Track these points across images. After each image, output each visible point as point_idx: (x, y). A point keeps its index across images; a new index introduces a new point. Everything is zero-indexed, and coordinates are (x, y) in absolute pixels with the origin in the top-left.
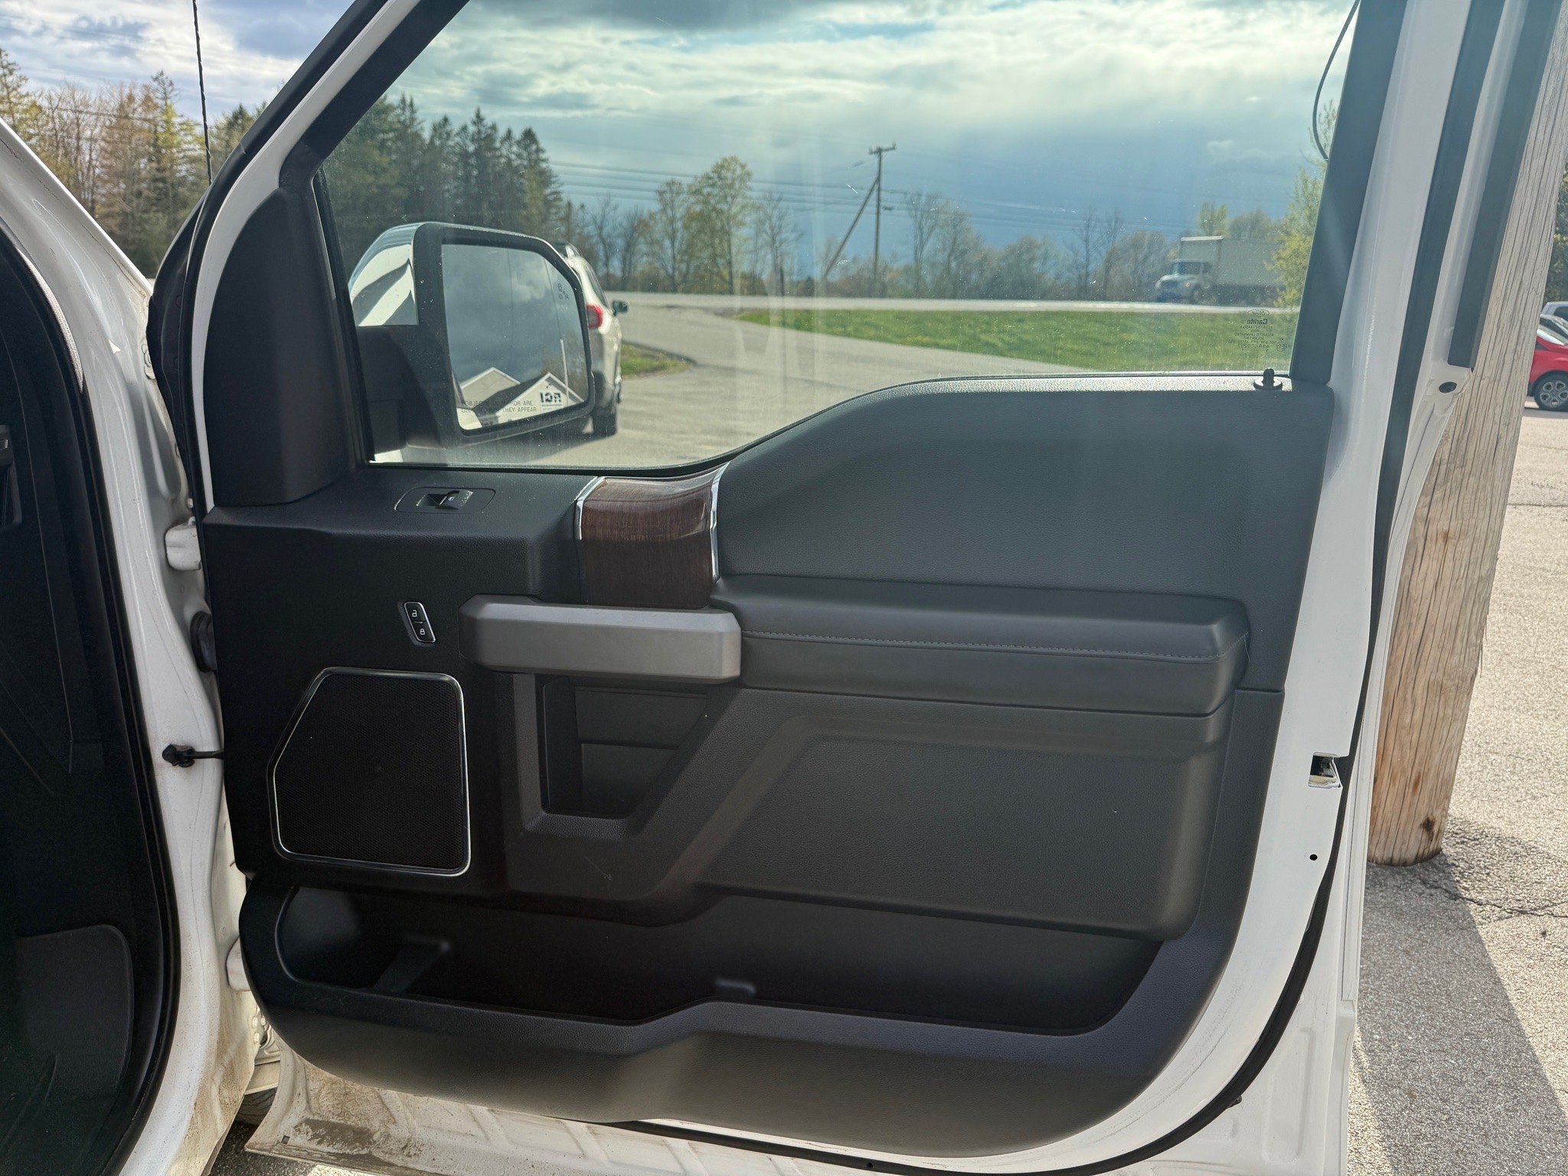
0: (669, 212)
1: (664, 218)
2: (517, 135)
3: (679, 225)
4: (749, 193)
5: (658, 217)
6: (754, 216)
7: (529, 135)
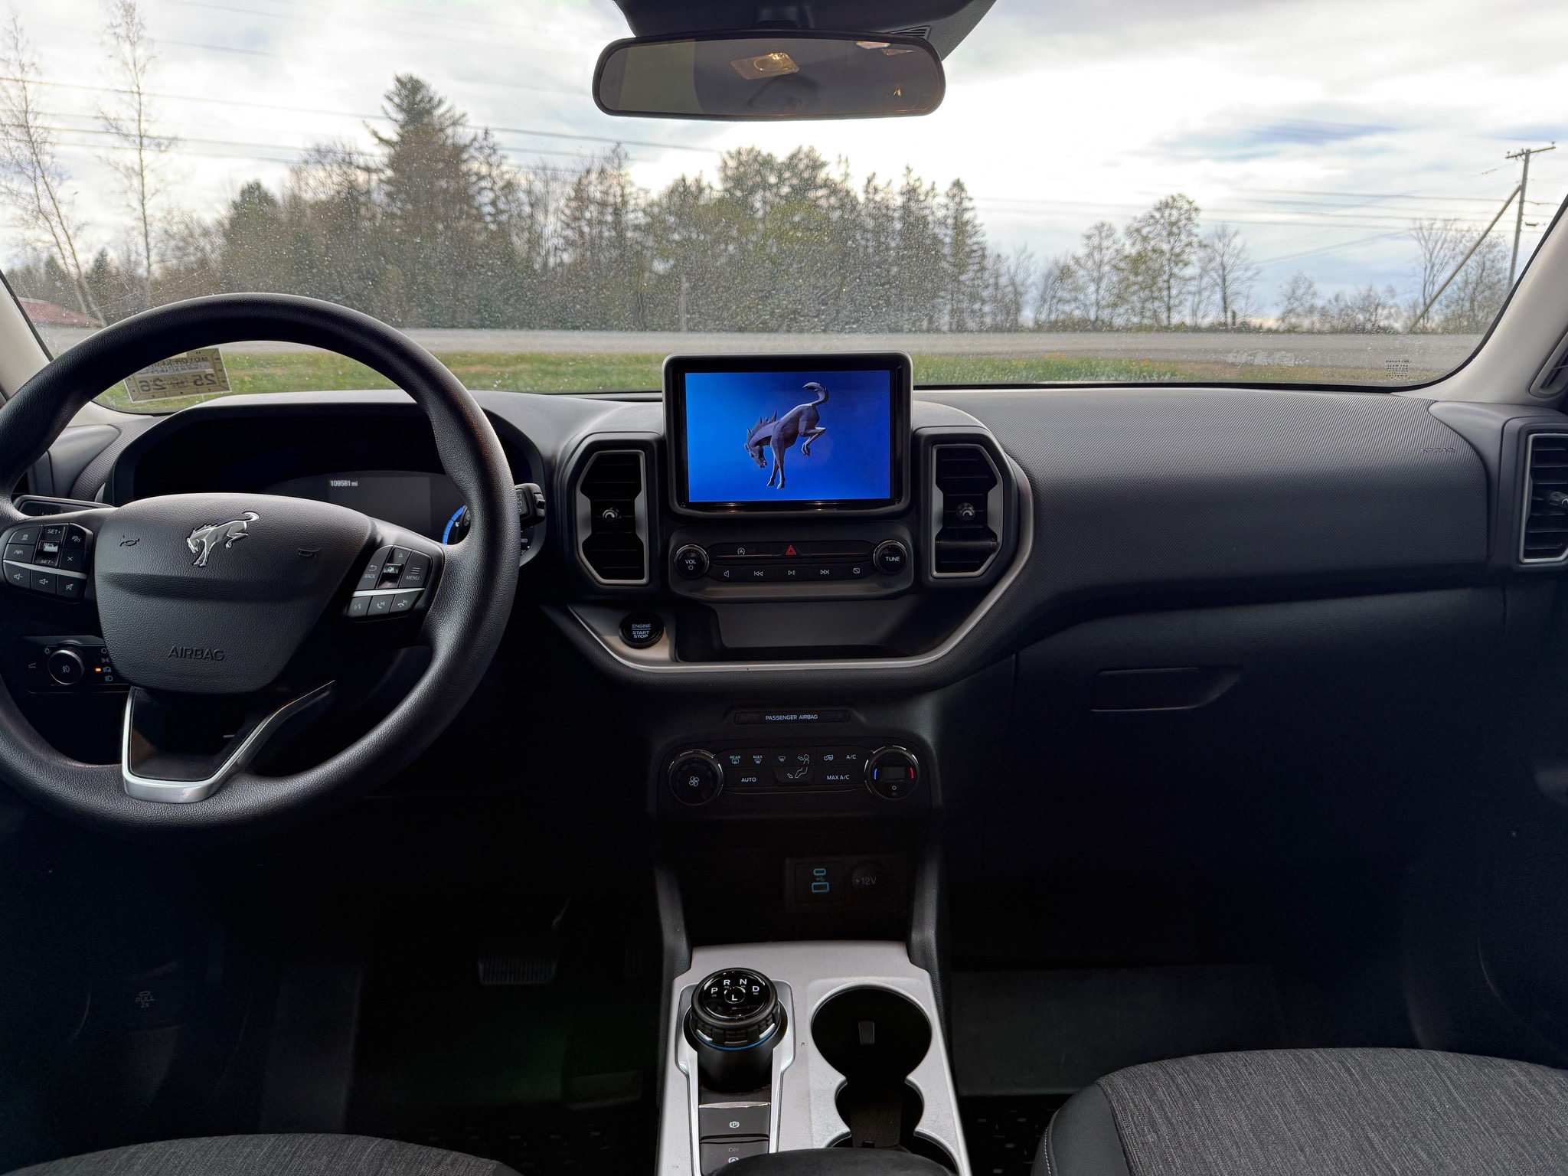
0: (1097, 256)
1: (1090, 263)
2: (944, 186)
3: (1106, 268)
4: (1195, 231)
5: (1082, 262)
6: (1201, 253)
7: (958, 184)
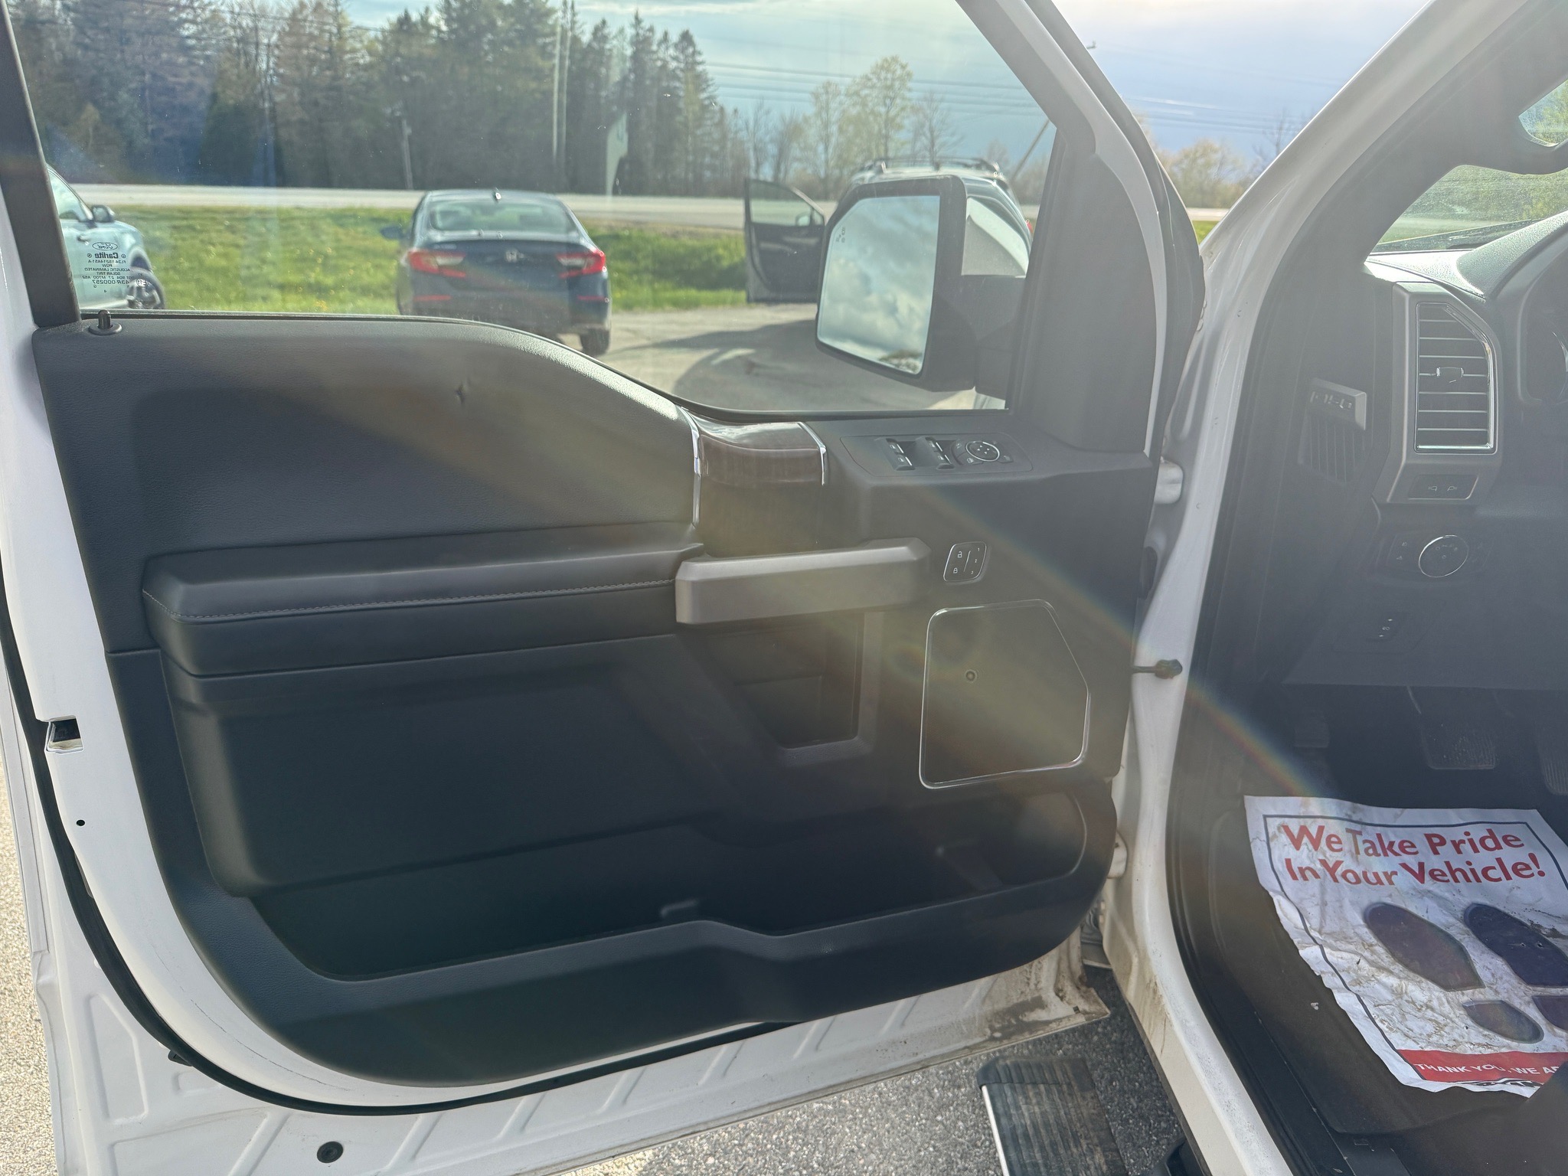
0: (824, 115)
1: (819, 122)
2: (674, 37)
3: (834, 129)
4: (908, 95)
5: (812, 121)
6: (913, 119)
7: (686, 37)
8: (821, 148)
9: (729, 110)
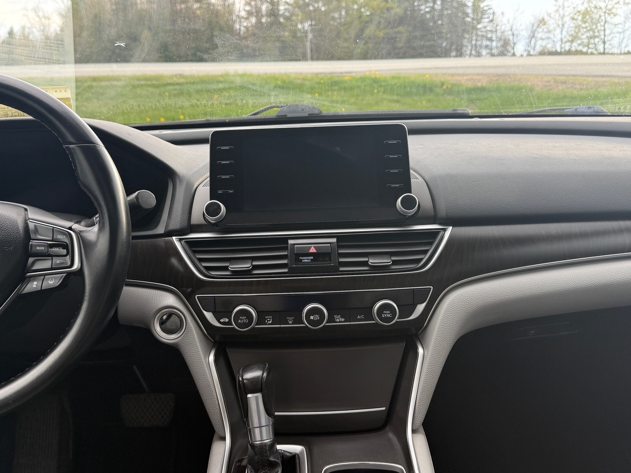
8: (558, 31)
9: (498, 13)
